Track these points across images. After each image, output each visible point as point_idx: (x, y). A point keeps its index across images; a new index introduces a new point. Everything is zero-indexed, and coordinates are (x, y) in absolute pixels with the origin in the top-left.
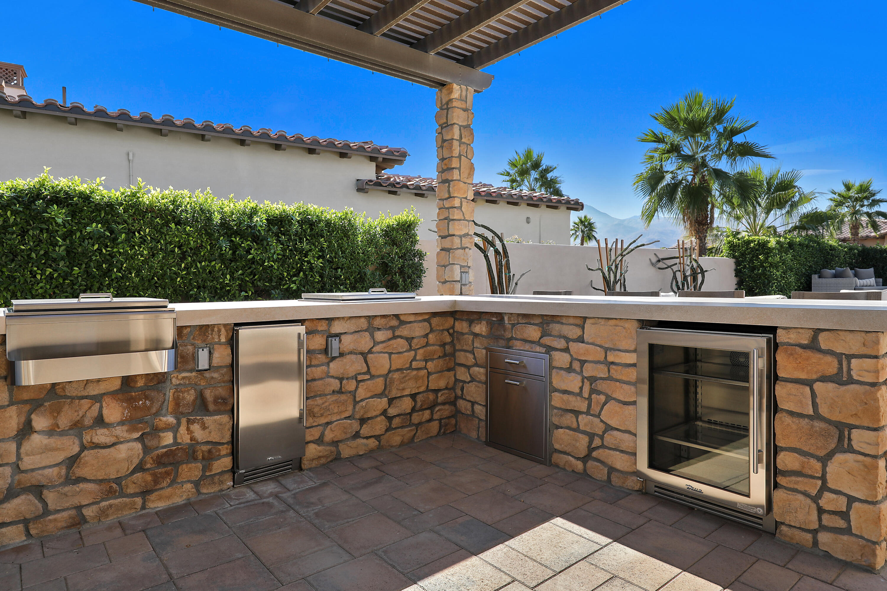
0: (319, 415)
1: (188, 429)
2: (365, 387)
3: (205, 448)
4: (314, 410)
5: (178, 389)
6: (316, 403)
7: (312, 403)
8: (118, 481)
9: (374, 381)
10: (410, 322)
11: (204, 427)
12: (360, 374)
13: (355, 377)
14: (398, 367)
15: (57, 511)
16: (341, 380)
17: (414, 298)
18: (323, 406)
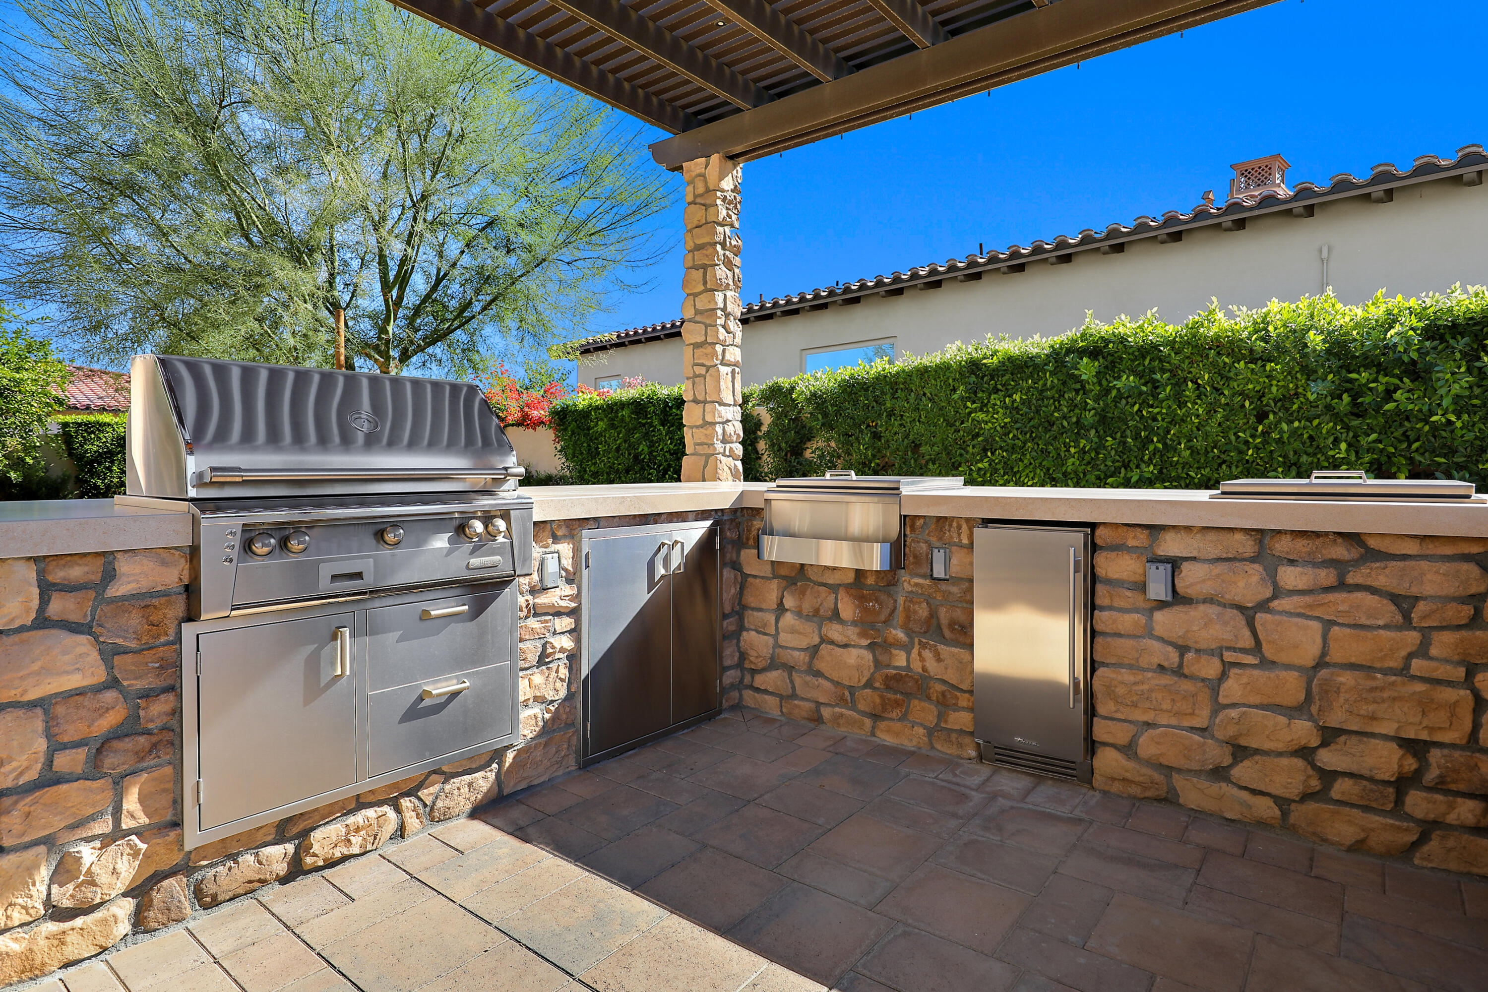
0: (1129, 703)
1: (920, 654)
2: (1245, 680)
3: (939, 687)
4: (1117, 690)
5: (911, 598)
6: (1120, 678)
7: (1113, 676)
8: (852, 689)
9: (1272, 675)
10: (1404, 557)
11: (938, 658)
12: (1229, 649)
13: (1218, 652)
14: (1353, 660)
15: (803, 699)
16: (1183, 650)
17: (1469, 497)
18: (1136, 688)
